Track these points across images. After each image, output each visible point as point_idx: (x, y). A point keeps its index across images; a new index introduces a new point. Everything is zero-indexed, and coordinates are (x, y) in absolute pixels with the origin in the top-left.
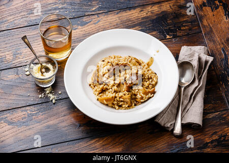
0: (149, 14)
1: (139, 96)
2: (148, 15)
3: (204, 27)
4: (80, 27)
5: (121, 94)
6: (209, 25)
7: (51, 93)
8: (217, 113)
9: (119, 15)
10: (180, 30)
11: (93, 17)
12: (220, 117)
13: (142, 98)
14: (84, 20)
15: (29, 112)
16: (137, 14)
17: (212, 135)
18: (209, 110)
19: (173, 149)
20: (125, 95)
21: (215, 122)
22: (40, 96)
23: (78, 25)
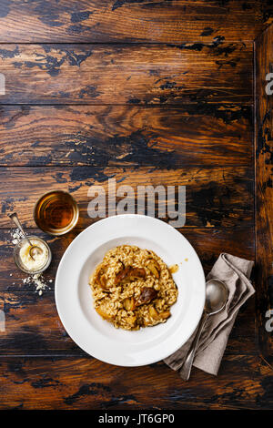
0: (193, 182)
1: (147, 320)
2: (190, 183)
3: (260, 218)
4: (96, 182)
5: (124, 314)
6: (267, 218)
7: (39, 278)
8: (241, 356)
9: (153, 175)
10: (227, 217)
11: (118, 170)
12: (243, 363)
13: (150, 322)
14: (105, 173)
15: (7, 301)
16: (176, 178)
17: (227, 386)
18: (233, 348)
19: (172, 394)
20: (129, 315)
21: (235, 368)
22: (25, 281)
23: (95, 178)
